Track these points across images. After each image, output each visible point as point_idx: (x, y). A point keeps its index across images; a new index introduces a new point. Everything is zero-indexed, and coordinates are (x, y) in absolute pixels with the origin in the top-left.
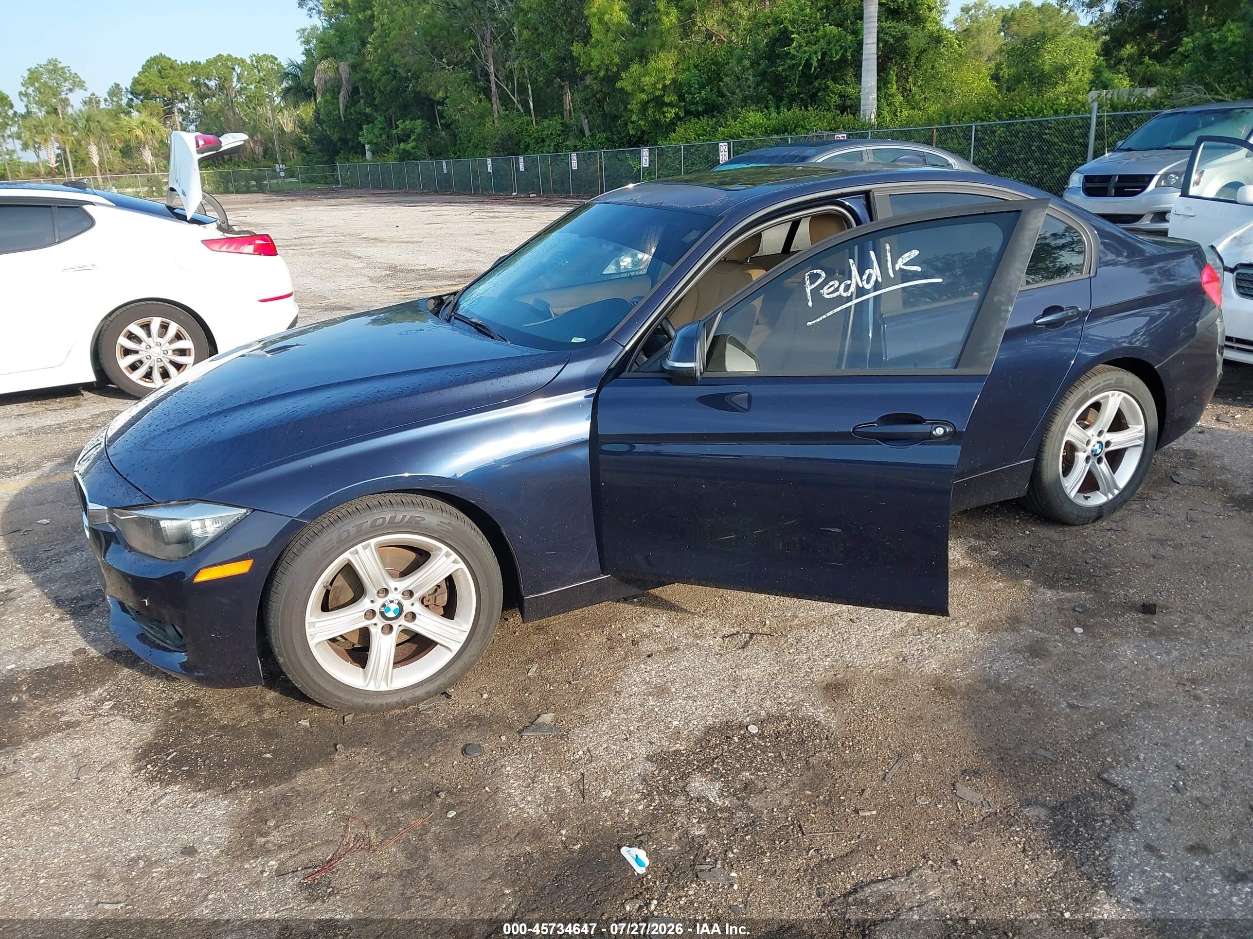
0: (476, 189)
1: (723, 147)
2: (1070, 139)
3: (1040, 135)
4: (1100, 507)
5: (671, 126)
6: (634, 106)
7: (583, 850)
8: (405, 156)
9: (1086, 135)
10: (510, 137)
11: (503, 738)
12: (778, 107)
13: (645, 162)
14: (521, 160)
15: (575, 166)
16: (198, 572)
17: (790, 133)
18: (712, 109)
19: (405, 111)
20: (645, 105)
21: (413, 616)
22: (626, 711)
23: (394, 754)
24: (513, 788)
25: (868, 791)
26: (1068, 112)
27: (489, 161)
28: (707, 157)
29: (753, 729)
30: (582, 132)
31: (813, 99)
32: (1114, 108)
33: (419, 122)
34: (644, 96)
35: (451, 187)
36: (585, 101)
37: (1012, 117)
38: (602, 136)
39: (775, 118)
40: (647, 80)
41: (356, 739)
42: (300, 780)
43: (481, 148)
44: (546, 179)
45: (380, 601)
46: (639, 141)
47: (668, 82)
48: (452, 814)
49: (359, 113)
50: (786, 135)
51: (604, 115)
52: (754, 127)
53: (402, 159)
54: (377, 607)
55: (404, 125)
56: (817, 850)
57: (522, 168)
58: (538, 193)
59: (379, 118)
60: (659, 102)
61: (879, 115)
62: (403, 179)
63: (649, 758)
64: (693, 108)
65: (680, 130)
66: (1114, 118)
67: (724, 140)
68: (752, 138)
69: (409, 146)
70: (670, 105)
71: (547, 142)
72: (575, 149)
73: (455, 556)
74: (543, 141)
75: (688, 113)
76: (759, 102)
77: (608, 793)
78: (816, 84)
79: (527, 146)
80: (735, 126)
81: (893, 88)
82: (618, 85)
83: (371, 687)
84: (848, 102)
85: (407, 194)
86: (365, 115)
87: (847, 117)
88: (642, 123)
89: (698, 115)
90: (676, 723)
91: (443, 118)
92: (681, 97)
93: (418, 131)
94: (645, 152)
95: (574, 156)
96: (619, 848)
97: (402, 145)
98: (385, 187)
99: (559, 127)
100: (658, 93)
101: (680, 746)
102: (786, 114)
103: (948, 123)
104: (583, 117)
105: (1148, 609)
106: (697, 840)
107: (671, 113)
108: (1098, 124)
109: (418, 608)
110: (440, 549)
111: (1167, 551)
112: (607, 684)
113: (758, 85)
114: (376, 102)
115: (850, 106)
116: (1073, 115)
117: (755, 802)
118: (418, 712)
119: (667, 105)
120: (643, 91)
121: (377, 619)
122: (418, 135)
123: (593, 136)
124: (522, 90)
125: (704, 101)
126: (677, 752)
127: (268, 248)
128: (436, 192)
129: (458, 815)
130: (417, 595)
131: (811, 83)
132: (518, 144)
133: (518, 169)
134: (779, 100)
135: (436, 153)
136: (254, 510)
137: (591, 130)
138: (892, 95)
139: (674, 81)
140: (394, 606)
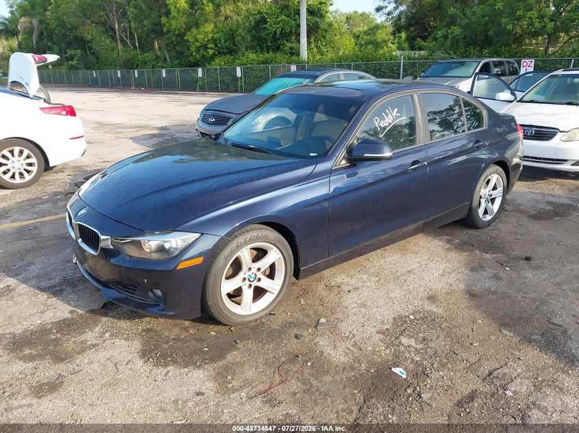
0: (112, 85)
1: (238, 69)
2: (392, 71)
3: (380, 69)
4: (489, 221)
5: (212, 58)
6: (193, 49)
7: (376, 371)
8: (72, 68)
9: (399, 70)
10: (129, 60)
11: (310, 330)
12: (262, 52)
13: (200, 74)
14: (136, 71)
15: (164, 75)
16: (179, 264)
17: (270, 64)
18: (231, 52)
19: (69, 45)
20: (198, 49)
21: (259, 280)
22: (355, 315)
23: (264, 342)
24: (328, 350)
25: (470, 336)
26: (391, 60)
27: (119, 72)
28: (230, 73)
29: (412, 317)
30: (166, 59)
31: (277, 49)
32: (409, 59)
33: (79, 51)
34: (198, 44)
35: (98, 84)
36: (167, 45)
37: (367, 61)
38: (176, 62)
39: (262, 57)
40: (200, 37)
41: (243, 338)
42: (229, 357)
43: (114, 65)
44: (149, 81)
45: (248, 273)
46: (195, 65)
47: (210, 38)
48: (309, 364)
49: (44, 45)
50: (268, 65)
51: (177, 52)
52: (253, 60)
53: (70, 69)
54: (247, 277)
55: (70, 52)
56: (467, 360)
57: (136, 76)
58: (145, 87)
59: (56, 48)
60: (206, 47)
61: (308, 58)
62: (71, 79)
63: (378, 333)
64: (222, 51)
65: (217, 61)
66: (410, 63)
67: (239, 66)
68: (252, 66)
69: (74, 63)
70: (211, 48)
71: (148, 64)
72: (163, 67)
73: (278, 252)
74: (145, 63)
75: (219, 53)
76: (252, 48)
77: (370, 348)
78: (279, 42)
79: (138, 65)
80: (244, 60)
81: (313, 45)
82: (186, 38)
83: (244, 314)
84: (294, 51)
85: (74, 86)
86: (48, 46)
87: (295, 58)
88: (197, 56)
89: (224, 54)
90: (379, 318)
91: (91, 49)
92: (216, 45)
93: (79, 55)
94: (200, 70)
95: (164, 71)
96: (391, 369)
97: (70, 62)
98: (61, 83)
99: (154, 57)
100: (205, 43)
101: (388, 327)
102: (267, 55)
103: (341, 62)
104: (166, 52)
105: (528, 259)
106: (419, 362)
107: (211, 52)
108: (404, 65)
109: (261, 276)
110: (273, 249)
111: (519, 237)
112: (339, 304)
113: (252, 41)
114: (54, 40)
115: (295, 52)
116: (393, 61)
117: (432, 345)
118: (263, 323)
119: (209, 48)
120: (198, 41)
121: (247, 282)
122: (79, 57)
123: (172, 61)
124: (132, 38)
125: (227, 48)
126: (387, 329)
127: (71, 112)
128: (90, 86)
129: (313, 364)
130: (262, 270)
131: (276, 42)
132: (133, 64)
133: (134, 76)
134: (262, 49)
135: (88, 67)
136: (203, 234)
137: (170, 59)
138: (313, 49)
139: (213, 37)
140: (253, 276)
